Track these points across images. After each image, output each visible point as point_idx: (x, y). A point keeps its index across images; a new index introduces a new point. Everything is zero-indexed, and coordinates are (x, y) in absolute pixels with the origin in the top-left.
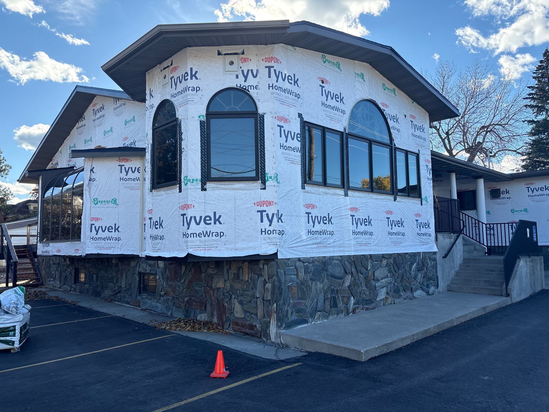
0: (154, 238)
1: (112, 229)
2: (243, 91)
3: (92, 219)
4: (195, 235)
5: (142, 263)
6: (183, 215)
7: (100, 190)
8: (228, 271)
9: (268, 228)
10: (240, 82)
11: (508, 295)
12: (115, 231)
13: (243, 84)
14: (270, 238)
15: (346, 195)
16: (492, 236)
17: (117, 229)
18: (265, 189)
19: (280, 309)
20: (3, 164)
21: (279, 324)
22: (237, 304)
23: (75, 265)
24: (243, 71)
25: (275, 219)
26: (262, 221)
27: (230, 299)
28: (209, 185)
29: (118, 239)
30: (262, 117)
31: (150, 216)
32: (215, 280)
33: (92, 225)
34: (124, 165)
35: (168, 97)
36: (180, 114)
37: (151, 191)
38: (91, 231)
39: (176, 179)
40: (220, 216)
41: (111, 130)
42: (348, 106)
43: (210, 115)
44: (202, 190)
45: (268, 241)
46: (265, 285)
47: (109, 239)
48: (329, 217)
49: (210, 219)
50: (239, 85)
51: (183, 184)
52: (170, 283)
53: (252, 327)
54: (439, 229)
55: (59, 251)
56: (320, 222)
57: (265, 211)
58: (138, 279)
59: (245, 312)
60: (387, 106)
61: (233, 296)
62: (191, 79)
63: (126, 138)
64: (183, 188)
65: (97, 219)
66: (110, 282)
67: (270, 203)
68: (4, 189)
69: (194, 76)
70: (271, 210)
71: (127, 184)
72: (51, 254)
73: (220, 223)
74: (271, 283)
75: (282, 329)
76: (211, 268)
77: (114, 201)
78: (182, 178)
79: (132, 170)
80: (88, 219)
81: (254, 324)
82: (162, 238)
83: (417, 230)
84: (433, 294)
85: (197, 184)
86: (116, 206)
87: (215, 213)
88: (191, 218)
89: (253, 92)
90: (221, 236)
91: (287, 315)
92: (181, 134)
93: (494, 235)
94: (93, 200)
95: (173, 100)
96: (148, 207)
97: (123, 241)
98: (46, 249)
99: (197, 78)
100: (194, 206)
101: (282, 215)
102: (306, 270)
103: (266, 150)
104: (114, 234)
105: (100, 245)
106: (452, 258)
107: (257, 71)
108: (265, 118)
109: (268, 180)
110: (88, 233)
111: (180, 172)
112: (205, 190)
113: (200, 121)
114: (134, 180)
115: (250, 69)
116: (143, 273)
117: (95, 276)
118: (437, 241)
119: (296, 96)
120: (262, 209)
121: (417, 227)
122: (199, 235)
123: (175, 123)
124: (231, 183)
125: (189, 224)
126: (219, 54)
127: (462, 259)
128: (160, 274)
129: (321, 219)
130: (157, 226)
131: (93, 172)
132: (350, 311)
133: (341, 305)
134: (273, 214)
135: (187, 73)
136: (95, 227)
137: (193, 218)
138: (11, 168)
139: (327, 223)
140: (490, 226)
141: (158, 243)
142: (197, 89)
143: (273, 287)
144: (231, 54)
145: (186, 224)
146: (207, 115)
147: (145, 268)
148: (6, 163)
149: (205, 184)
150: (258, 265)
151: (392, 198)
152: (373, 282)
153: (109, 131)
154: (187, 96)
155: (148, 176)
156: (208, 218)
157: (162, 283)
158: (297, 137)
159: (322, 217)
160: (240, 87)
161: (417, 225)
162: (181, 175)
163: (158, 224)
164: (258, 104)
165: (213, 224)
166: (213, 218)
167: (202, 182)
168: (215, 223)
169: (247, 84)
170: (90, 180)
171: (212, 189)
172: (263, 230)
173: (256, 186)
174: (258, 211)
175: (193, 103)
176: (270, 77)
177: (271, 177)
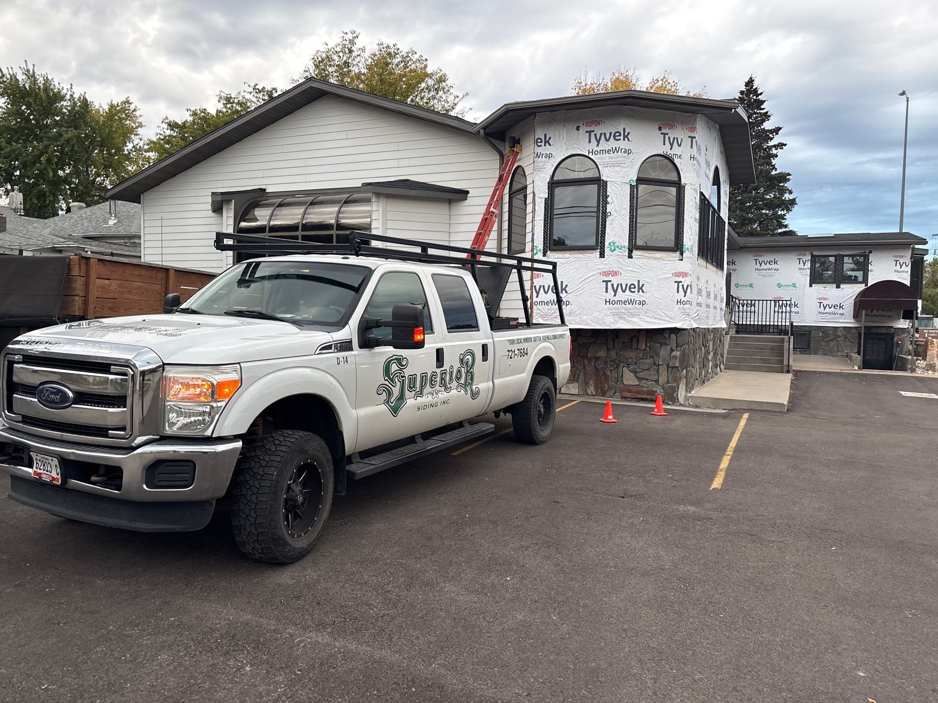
2: (668, 159)
6: (607, 281)
9: (683, 299)
10: (665, 149)
13: (669, 152)
14: (684, 309)
16: (752, 314)
18: (682, 260)
19: (688, 375)
21: (687, 388)
22: (627, 372)
24: (669, 138)
26: (678, 291)
27: (617, 368)
28: (635, 253)
30: (684, 187)
36: (604, 175)
40: (643, 285)
42: (711, 174)
43: (640, 180)
44: (629, 258)
46: (671, 353)
49: (635, 288)
50: (665, 152)
51: (606, 249)
57: (681, 282)
59: (640, 379)
61: (622, 365)
62: (624, 140)
64: (605, 253)
67: (685, 275)
69: (627, 136)
70: (686, 281)
73: (643, 292)
74: (680, 351)
78: (606, 243)
81: (654, 389)
84: (723, 371)
85: (625, 251)
87: (639, 281)
88: (618, 285)
89: (677, 161)
90: (643, 304)
91: (690, 380)
93: (755, 312)
95: (593, 156)
99: (629, 140)
100: (621, 274)
103: (685, 220)
107: (682, 140)
108: (686, 189)
109: (685, 252)
111: (603, 237)
112: (632, 258)
113: (631, 186)
115: (676, 137)
118: (724, 316)
119: (700, 166)
120: (678, 279)
122: (625, 302)
124: (654, 252)
125: (615, 291)
134: (688, 286)
135: (620, 132)
137: (620, 286)
140: (751, 302)
142: (628, 152)
143: (683, 355)
146: (637, 180)
149: (632, 252)
150: (662, 334)
156: (633, 286)
158: (698, 209)
160: (667, 154)
162: (603, 239)
164: (682, 175)
165: (636, 292)
166: (637, 287)
167: (629, 249)
168: (639, 292)
169: (672, 152)
171: (637, 257)
172: (679, 300)
173: (675, 257)
174: (675, 282)
175: (625, 165)
176: (692, 148)
177: (688, 249)
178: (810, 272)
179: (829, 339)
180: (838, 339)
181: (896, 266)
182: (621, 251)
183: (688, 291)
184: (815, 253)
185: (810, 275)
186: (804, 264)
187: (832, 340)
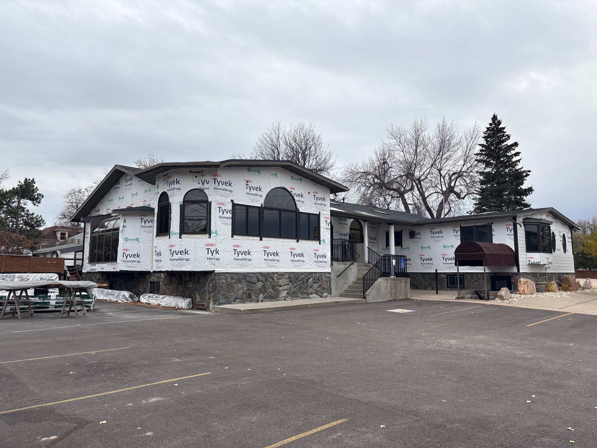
0: (157, 261)
1: (135, 256)
2: (201, 191)
3: (124, 250)
4: (175, 260)
5: (153, 276)
6: (170, 250)
7: (129, 233)
8: (194, 279)
9: (211, 257)
10: (200, 186)
11: (365, 298)
12: (137, 257)
13: (202, 187)
14: (212, 262)
15: (261, 240)
17: (138, 256)
18: (210, 238)
19: (215, 296)
20: (36, 193)
21: (214, 303)
22: (198, 295)
23: (110, 279)
24: (202, 180)
25: (215, 253)
26: (208, 253)
27: (195, 293)
29: (139, 262)
30: (210, 203)
31: (155, 250)
32: (188, 284)
33: (124, 253)
34: (143, 219)
35: (166, 191)
36: (171, 200)
37: (156, 237)
38: (123, 257)
39: (167, 232)
40: (188, 251)
41: (136, 194)
42: (265, 193)
43: (184, 201)
44: (180, 238)
45: (211, 263)
46: (209, 285)
47: (134, 261)
48: (248, 251)
49: (183, 252)
50: (199, 188)
51: (171, 235)
52: (167, 287)
53: (203, 305)
54: (333, 259)
55: (102, 269)
56: (243, 254)
57: (210, 249)
58: (150, 285)
59: (201, 298)
60: (294, 189)
61: (196, 291)
62: (177, 184)
63: (145, 201)
64: (171, 237)
65: (127, 250)
66: (133, 288)
67: (212, 245)
68: (36, 217)
69: (178, 182)
70: (212, 248)
71: (145, 229)
72: (97, 271)
73: (188, 254)
74: (212, 283)
75: (216, 305)
76: (187, 277)
77: (137, 239)
78: (171, 232)
79: (148, 221)
80: (122, 250)
81: (204, 304)
82: (161, 261)
83: (316, 259)
84: (326, 297)
85: (177, 235)
86: (138, 242)
87: (185, 249)
88: (174, 251)
89: (206, 191)
91: (219, 299)
92: (171, 210)
94: (124, 239)
95: (168, 192)
96: (155, 245)
97: (141, 263)
98: (93, 267)
99: (179, 184)
100: (175, 246)
101: (218, 251)
102: (232, 278)
103: (211, 219)
104: (137, 259)
105: (128, 265)
106: (346, 277)
107: (209, 181)
108: (212, 203)
110: (121, 258)
111: (170, 229)
112: (181, 238)
113: (180, 205)
114: (149, 227)
115: (206, 180)
116: (153, 282)
117: (123, 285)
118: (332, 266)
119: (230, 191)
120: (209, 247)
121: (315, 257)
122: (177, 260)
123: (168, 204)
124: (194, 235)
125: (173, 254)
126: (191, 172)
127: (355, 278)
128: (162, 282)
129: (243, 253)
130: (158, 255)
131: (125, 222)
132: (260, 301)
133: (253, 297)
134: (214, 250)
135: (174, 181)
136: (126, 254)
138: (43, 197)
139: (247, 254)
141: (159, 264)
142: (179, 189)
143: (213, 285)
144: (196, 172)
145: (171, 254)
146: (183, 202)
147: (153, 279)
148: (38, 192)
149: (181, 235)
150: (207, 275)
151: (295, 241)
152: (277, 287)
153: (135, 195)
154: (174, 192)
155: (155, 229)
156: (182, 252)
157: (163, 287)
158: (230, 212)
159: (244, 251)
161: (315, 256)
162: (170, 230)
163: (159, 254)
164: (209, 197)
165: (184, 255)
167: (179, 234)
169: (203, 187)
170: (123, 227)
171: (184, 237)
172: (209, 258)
173: (206, 237)
174: (206, 249)
175: (177, 195)
176: (215, 184)
177: (213, 232)
178: (461, 238)
179: (474, 280)
180: (479, 280)
181: (508, 231)
182: (175, 235)
183: (214, 253)
184: (462, 225)
185: (461, 239)
186: (457, 232)
187: (476, 281)
